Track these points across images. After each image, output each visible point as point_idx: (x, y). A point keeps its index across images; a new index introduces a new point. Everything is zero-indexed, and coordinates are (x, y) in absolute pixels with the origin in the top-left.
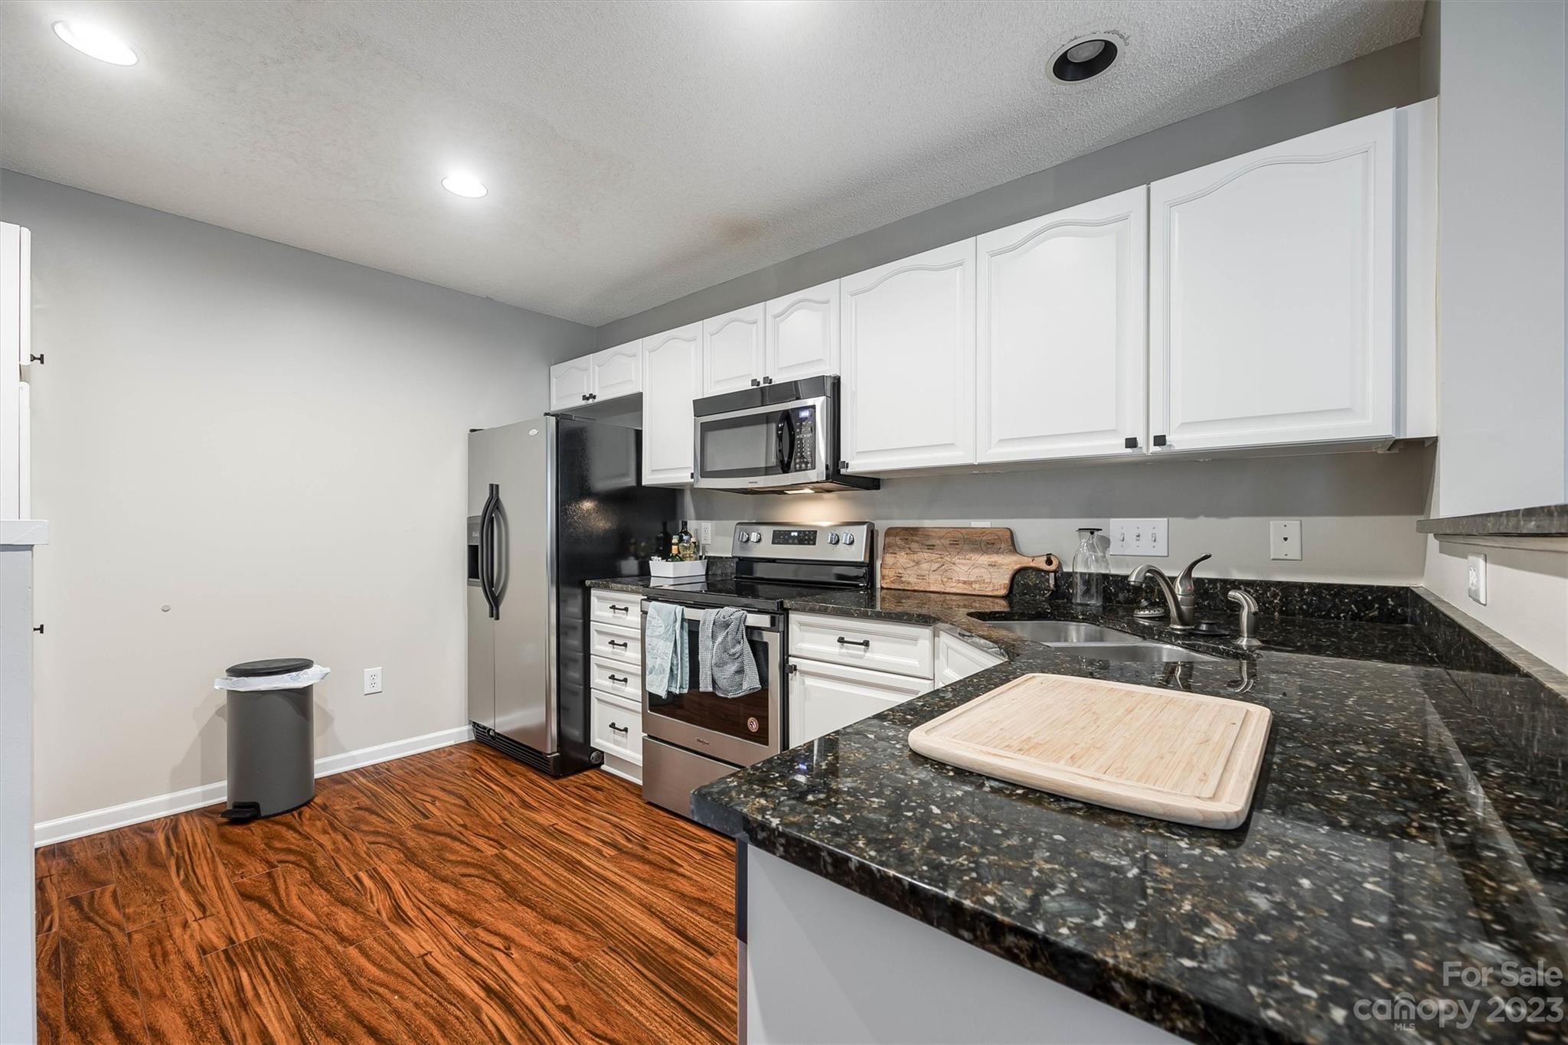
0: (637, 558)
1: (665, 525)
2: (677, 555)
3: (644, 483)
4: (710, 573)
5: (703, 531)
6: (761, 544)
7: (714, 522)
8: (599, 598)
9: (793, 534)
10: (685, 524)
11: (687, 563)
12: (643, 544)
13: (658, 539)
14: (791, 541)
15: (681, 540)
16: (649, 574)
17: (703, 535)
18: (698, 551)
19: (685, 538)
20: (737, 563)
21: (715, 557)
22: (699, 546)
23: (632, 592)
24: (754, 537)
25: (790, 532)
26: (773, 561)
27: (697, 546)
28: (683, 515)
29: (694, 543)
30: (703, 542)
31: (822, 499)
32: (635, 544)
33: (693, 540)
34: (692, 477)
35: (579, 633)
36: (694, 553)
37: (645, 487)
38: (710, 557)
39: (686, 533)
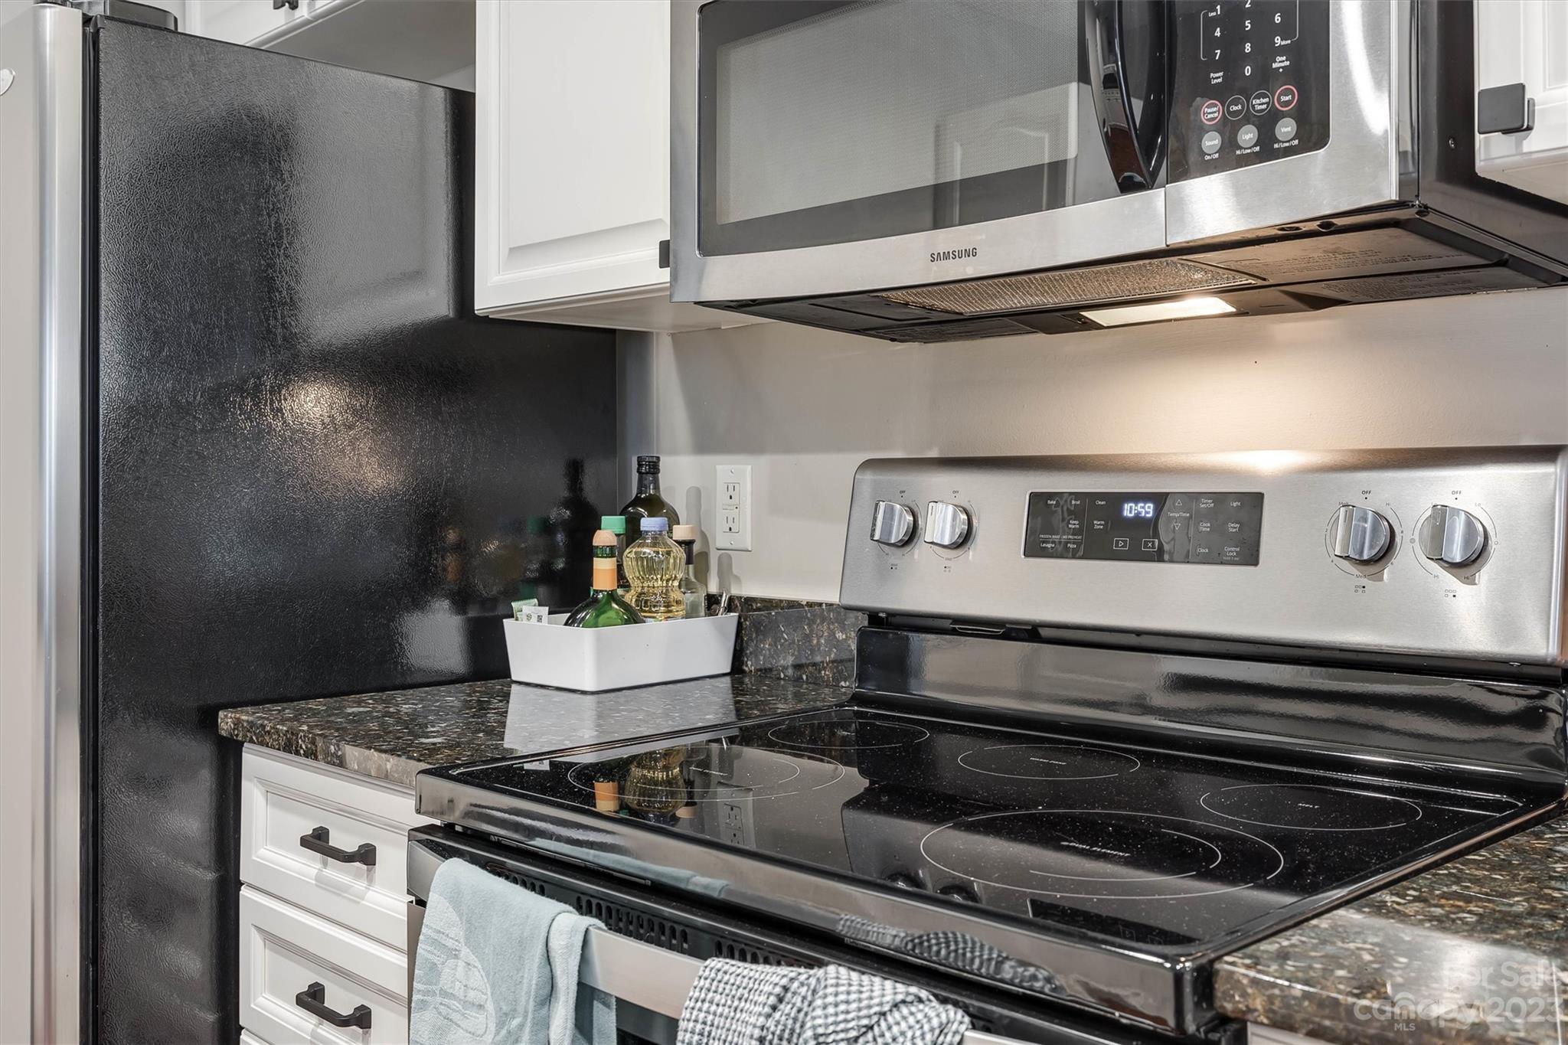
0: (461, 601)
1: (575, 470)
2: (612, 596)
3: (485, 300)
4: (750, 665)
5: (722, 497)
6: (971, 554)
7: (764, 460)
8: (277, 793)
9: (1129, 510)
10: (651, 468)
11: (655, 628)
12: (492, 547)
13: (547, 528)
14: (1121, 543)
15: (632, 534)
16: (503, 672)
17: (720, 516)
18: (702, 575)
19: (648, 524)
20: (862, 635)
21: (769, 604)
22: (704, 555)
23: (384, 778)
24: (941, 524)
25: (1118, 499)
26: (1030, 633)
27: (694, 554)
28: (645, 432)
29: (687, 544)
30: (720, 540)
31: (1259, 346)
32: (460, 547)
33: (681, 532)
34: (665, 260)
35: (202, 924)
36: (686, 585)
37: (487, 321)
38: (749, 601)
39: (655, 505)
